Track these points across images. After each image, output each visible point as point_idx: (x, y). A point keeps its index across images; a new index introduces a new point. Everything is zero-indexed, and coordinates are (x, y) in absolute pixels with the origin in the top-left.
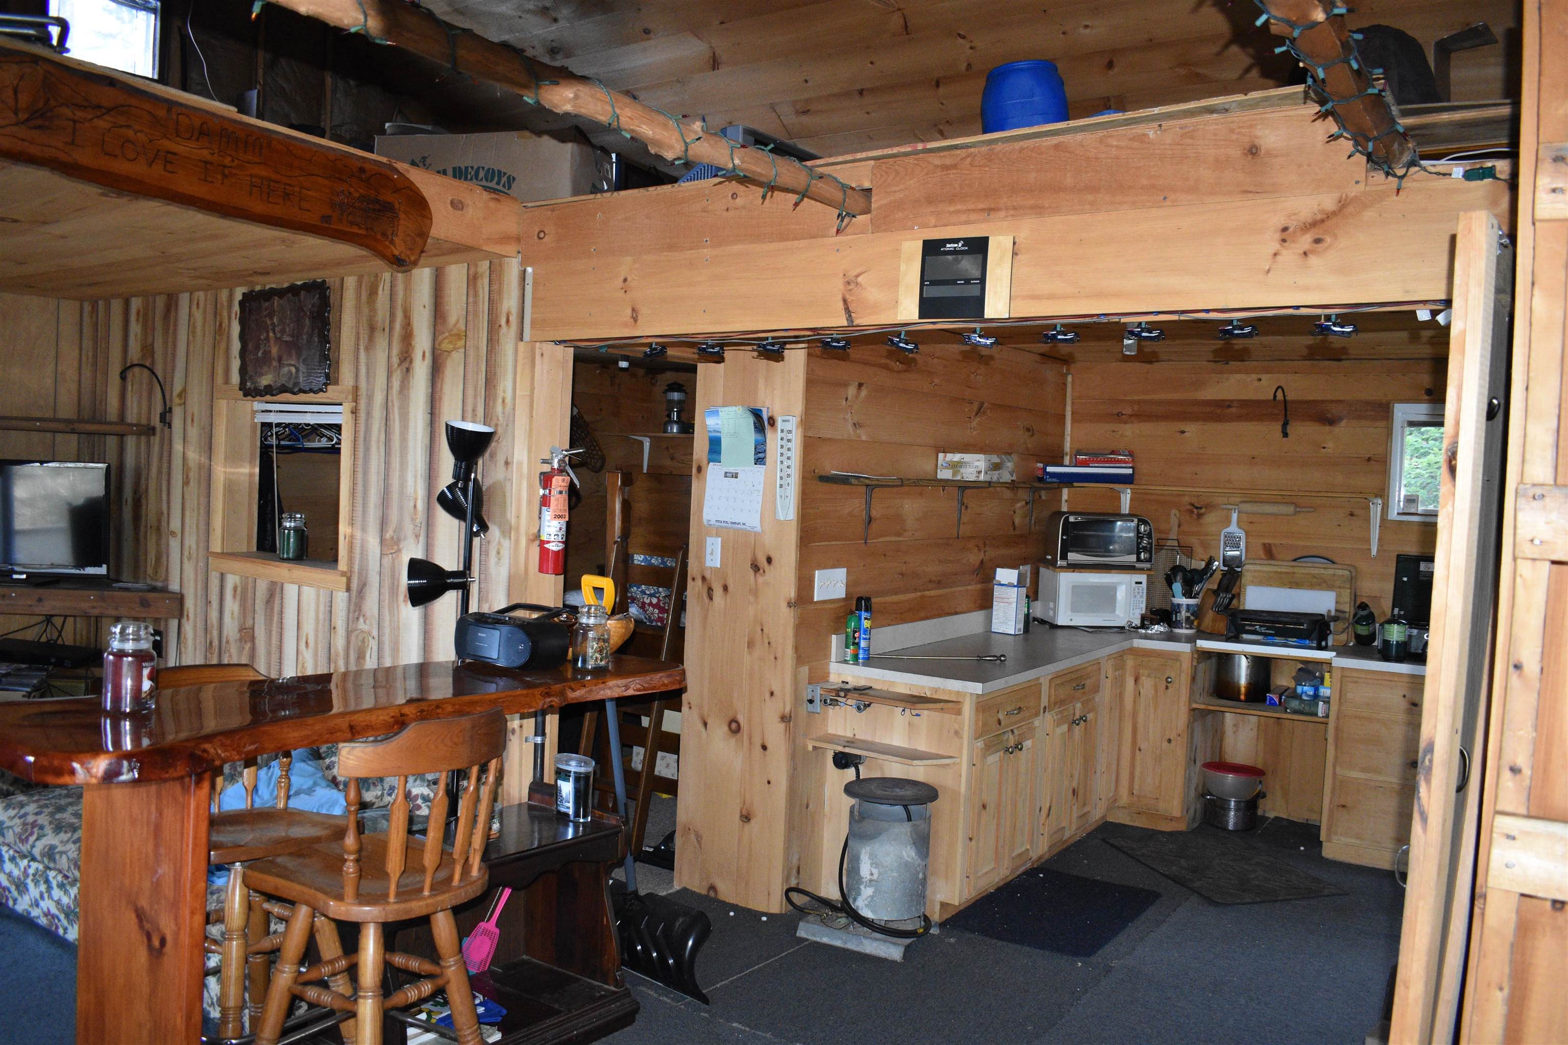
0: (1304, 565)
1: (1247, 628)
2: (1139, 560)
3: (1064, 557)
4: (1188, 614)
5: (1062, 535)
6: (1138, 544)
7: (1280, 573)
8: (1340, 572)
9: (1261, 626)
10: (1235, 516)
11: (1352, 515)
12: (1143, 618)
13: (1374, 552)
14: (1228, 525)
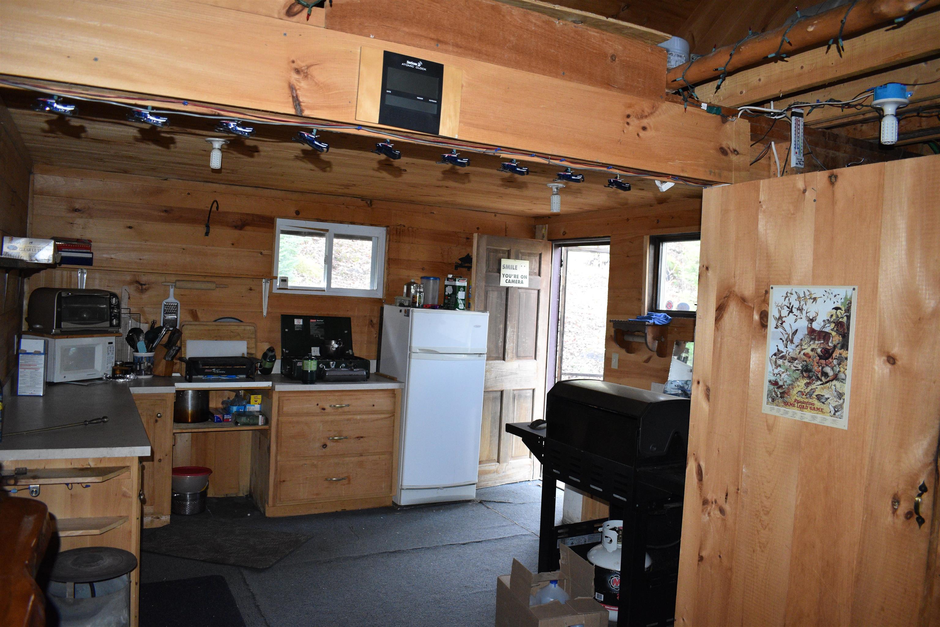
0: (222, 324)
1: (206, 371)
2: (111, 325)
3: (59, 326)
4: (149, 364)
5: (57, 308)
6: (111, 313)
7: (209, 330)
8: (248, 328)
9: (216, 369)
10: (172, 291)
11: (251, 289)
12: (114, 370)
13: (265, 314)
14: (168, 297)
